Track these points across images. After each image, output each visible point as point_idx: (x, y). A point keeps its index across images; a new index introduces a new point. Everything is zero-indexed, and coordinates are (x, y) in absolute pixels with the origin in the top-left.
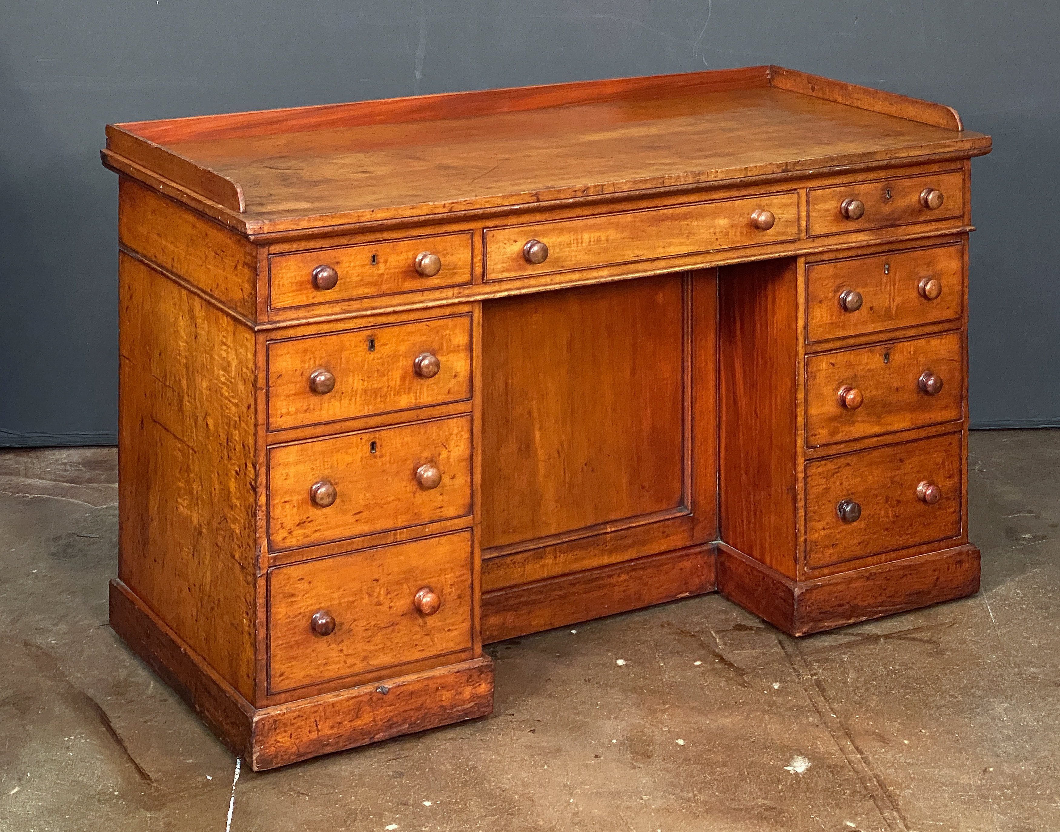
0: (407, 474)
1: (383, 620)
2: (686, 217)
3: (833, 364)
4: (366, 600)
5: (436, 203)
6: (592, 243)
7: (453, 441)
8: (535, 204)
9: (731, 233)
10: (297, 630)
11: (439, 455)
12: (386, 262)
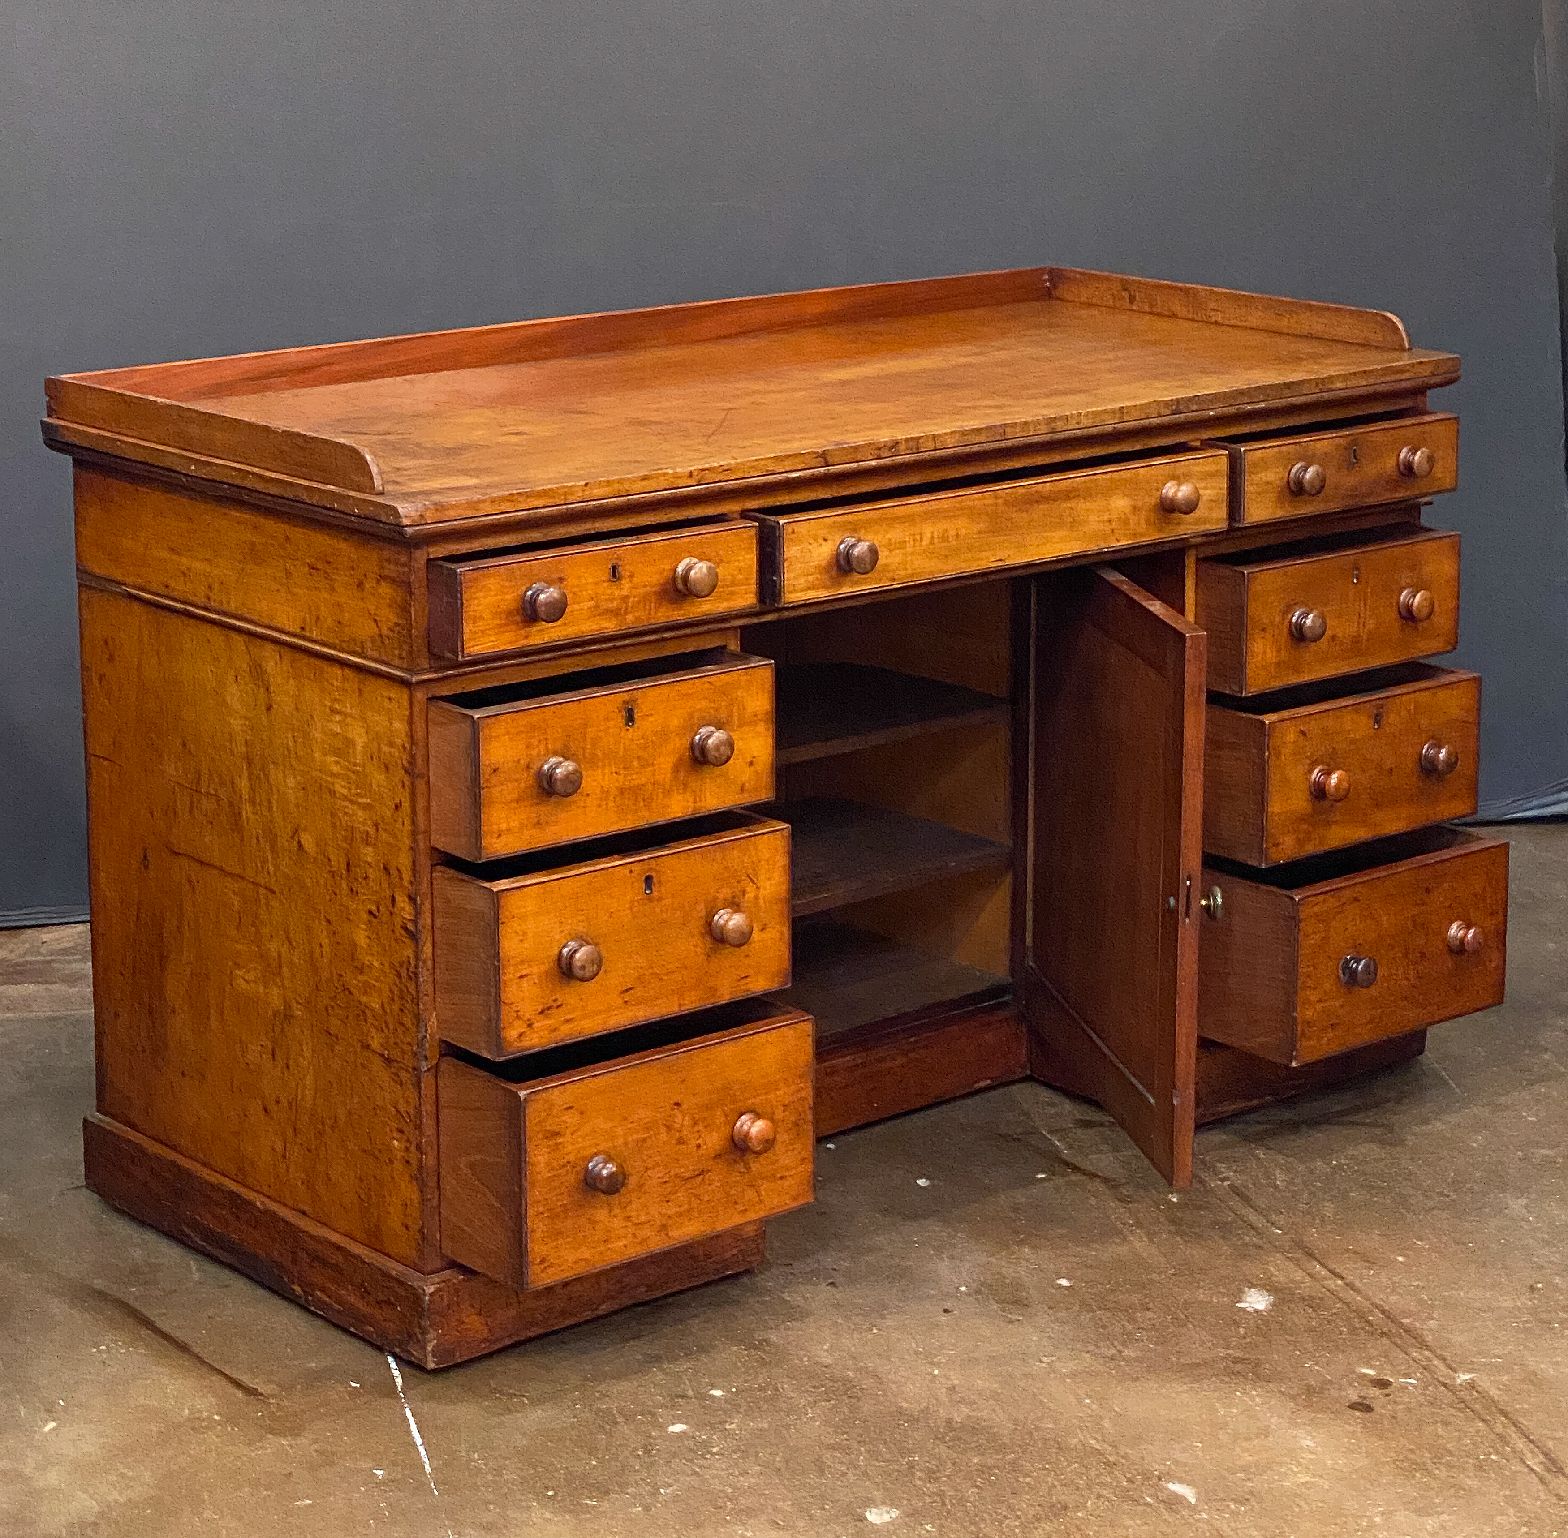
0: (696, 926)
1: (688, 1167)
2: (1068, 495)
3: (1303, 733)
4: (664, 1136)
5: (678, 470)
6: (936, 541)
7: (763, 871)
8: (822, 470)
9: (1133, 519)
10: (563, 1189)
11: (744, 893)
12: (631, 576)
